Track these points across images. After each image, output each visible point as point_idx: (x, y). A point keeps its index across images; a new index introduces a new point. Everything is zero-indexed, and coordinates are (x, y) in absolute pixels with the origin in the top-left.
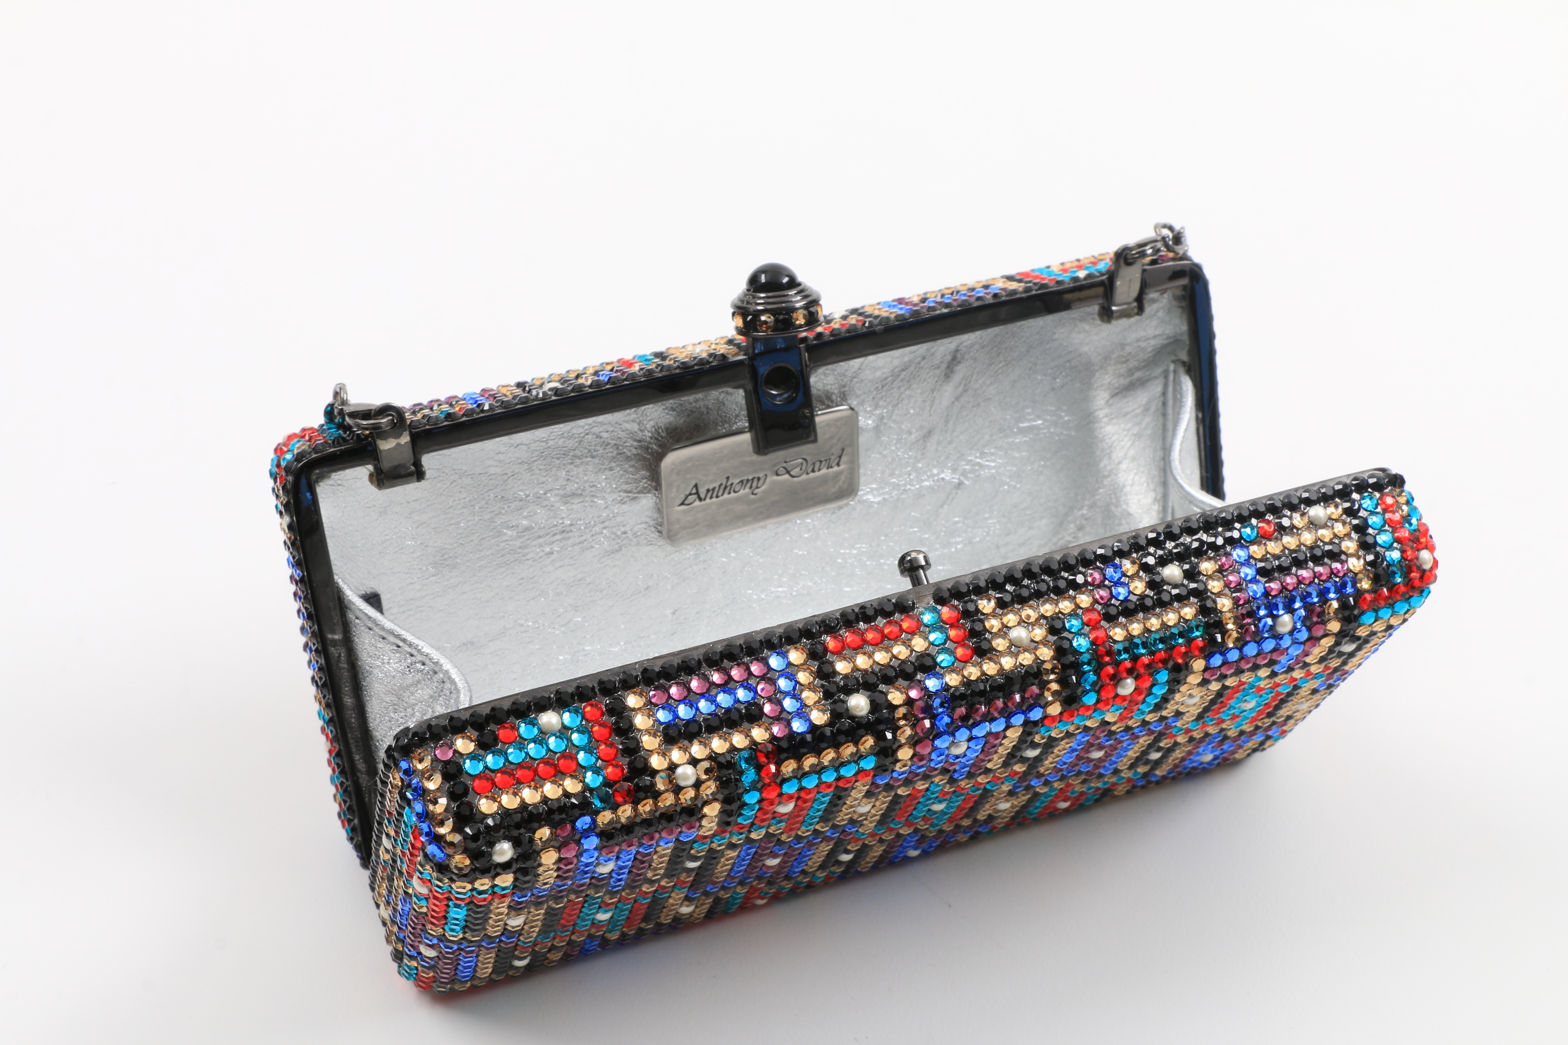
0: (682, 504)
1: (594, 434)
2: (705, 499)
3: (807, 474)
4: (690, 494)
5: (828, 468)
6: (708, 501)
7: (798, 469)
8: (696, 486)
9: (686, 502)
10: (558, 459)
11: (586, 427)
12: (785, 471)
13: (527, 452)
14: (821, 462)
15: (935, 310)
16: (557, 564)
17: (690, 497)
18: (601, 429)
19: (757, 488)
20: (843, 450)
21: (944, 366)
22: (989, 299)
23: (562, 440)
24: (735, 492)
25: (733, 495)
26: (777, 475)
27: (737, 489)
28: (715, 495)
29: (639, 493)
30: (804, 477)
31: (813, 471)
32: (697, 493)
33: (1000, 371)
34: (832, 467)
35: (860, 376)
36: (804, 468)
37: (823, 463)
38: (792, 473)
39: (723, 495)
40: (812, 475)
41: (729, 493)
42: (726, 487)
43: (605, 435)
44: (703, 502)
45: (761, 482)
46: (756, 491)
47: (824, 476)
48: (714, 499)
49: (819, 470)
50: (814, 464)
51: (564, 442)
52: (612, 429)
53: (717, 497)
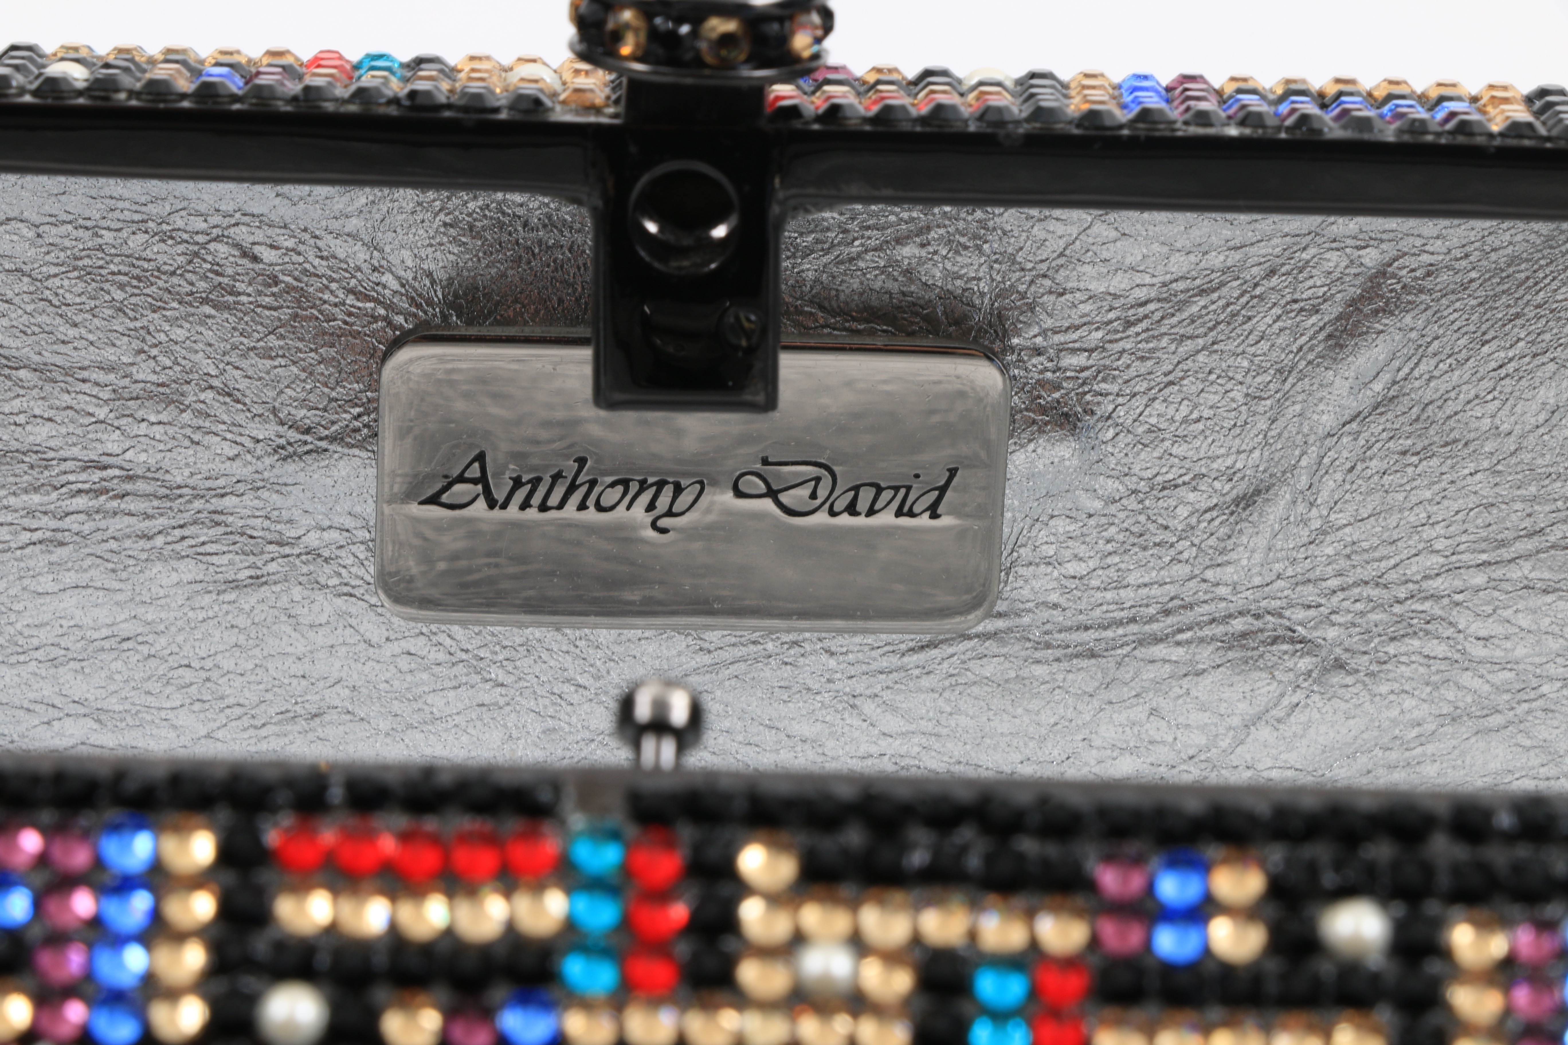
0: (434, 500)
1: (237, 245)
2: (504, 506)
3: (833, 513)
4: (461, 479)
5: (899, 513)
6: (513, 509)
7: (804, 492)
8: (481, 458)
9: (445, 498)
10: (122, 287)
11: (216, 220)
12: (762, 488)
13: (33, 244)
14: (879, 490)
15: (1210, 125)
16: (70, 578)
17: (458, 488)
18: (259, 236)
19: (670, 513)
20: (953, 472)
21: (1332, 310)
22: (1389, 134)
23: (141, 238)
24: (600, 508)
25: (591, 515)
26: (739, 494)
27: (605, 502)
28: (536, 500)
29: (332, 439)
30: (821, 518)
31: (852, 510)
32: (483, 480)
33: (1510, 367)
34: (911, 514)
35: (1060, 277)
36: (822, 493)
37: (886, 495)
38: (784, 498)
39: (561, 506)
40: (845, 520)
41: (582, 507)
42: (572, 488)
43: (268, 255)
44: (497, 513)
45: (685, 498)
46: (664, 523)
47: (887, 532)
48: (532, 513)
49: (871, 512)
50: (856, 489)
51: (146, 245)
52: (290, 243)
53: (543, 507)
